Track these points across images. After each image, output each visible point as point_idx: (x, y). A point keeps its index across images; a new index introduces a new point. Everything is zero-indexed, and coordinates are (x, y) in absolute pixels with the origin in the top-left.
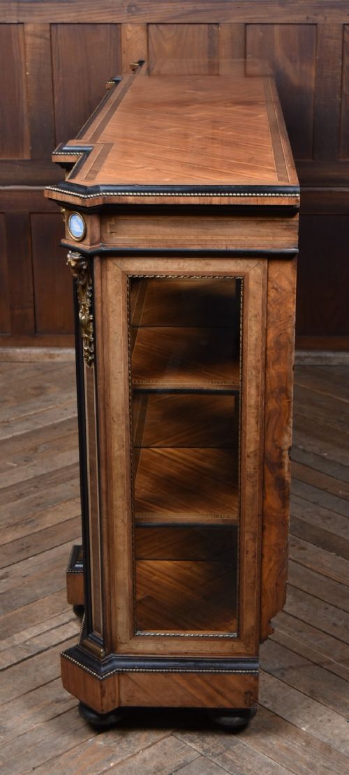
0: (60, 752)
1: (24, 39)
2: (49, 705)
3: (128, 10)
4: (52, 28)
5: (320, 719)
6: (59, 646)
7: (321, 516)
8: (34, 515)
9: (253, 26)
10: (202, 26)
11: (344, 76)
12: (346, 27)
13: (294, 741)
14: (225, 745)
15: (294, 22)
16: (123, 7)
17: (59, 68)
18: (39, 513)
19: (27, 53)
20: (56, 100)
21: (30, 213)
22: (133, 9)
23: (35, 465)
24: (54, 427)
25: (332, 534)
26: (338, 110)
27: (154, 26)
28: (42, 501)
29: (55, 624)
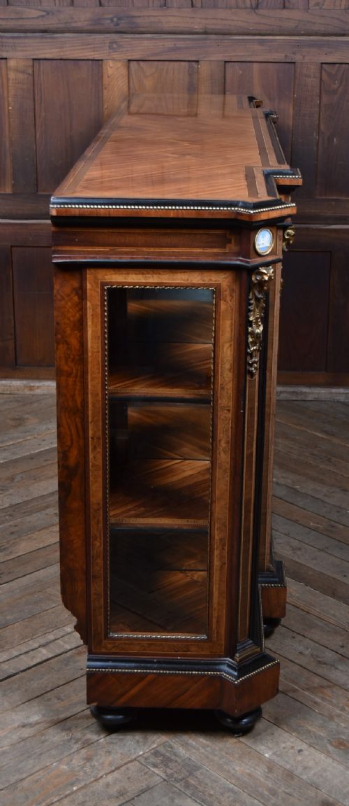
0: (24, 776)
1: (7, 75)
2: (15, 729)
3: (109, 47)
4: (35, 64)
5: (283, 745)
6: (27, 671)
7: (291, 547)
8: (8, 542)
9: (232, 63)
10: (183, 63)
11: (321, 114)
12: (324, 65)
13: (257, 768)
14: (188, 771)
15: (272, 60)
16: (105, 43)
17: (41, 103)
18: (14, 541)
19: (10, 88)
20: (38, 134)
21: (12, 246)
22: (115, 46)
23: (11, 495)
24: (31, 457)
25: (301, 564)
26: (315, 148)
27: (135, 63)
28: (16, 529)
29: (25, 650)
